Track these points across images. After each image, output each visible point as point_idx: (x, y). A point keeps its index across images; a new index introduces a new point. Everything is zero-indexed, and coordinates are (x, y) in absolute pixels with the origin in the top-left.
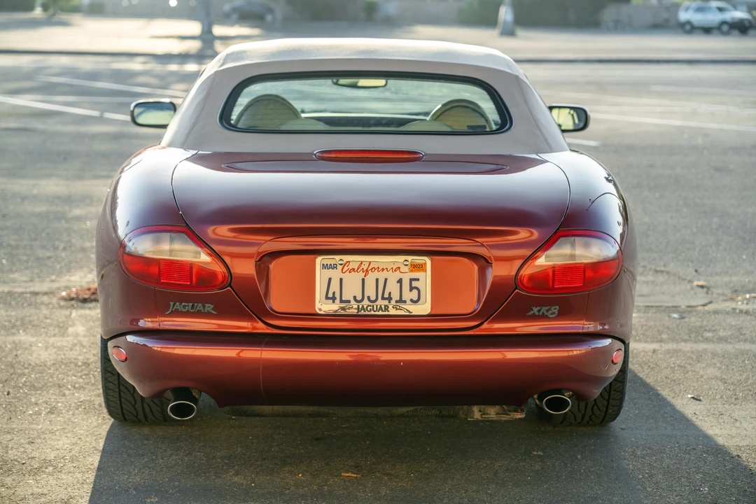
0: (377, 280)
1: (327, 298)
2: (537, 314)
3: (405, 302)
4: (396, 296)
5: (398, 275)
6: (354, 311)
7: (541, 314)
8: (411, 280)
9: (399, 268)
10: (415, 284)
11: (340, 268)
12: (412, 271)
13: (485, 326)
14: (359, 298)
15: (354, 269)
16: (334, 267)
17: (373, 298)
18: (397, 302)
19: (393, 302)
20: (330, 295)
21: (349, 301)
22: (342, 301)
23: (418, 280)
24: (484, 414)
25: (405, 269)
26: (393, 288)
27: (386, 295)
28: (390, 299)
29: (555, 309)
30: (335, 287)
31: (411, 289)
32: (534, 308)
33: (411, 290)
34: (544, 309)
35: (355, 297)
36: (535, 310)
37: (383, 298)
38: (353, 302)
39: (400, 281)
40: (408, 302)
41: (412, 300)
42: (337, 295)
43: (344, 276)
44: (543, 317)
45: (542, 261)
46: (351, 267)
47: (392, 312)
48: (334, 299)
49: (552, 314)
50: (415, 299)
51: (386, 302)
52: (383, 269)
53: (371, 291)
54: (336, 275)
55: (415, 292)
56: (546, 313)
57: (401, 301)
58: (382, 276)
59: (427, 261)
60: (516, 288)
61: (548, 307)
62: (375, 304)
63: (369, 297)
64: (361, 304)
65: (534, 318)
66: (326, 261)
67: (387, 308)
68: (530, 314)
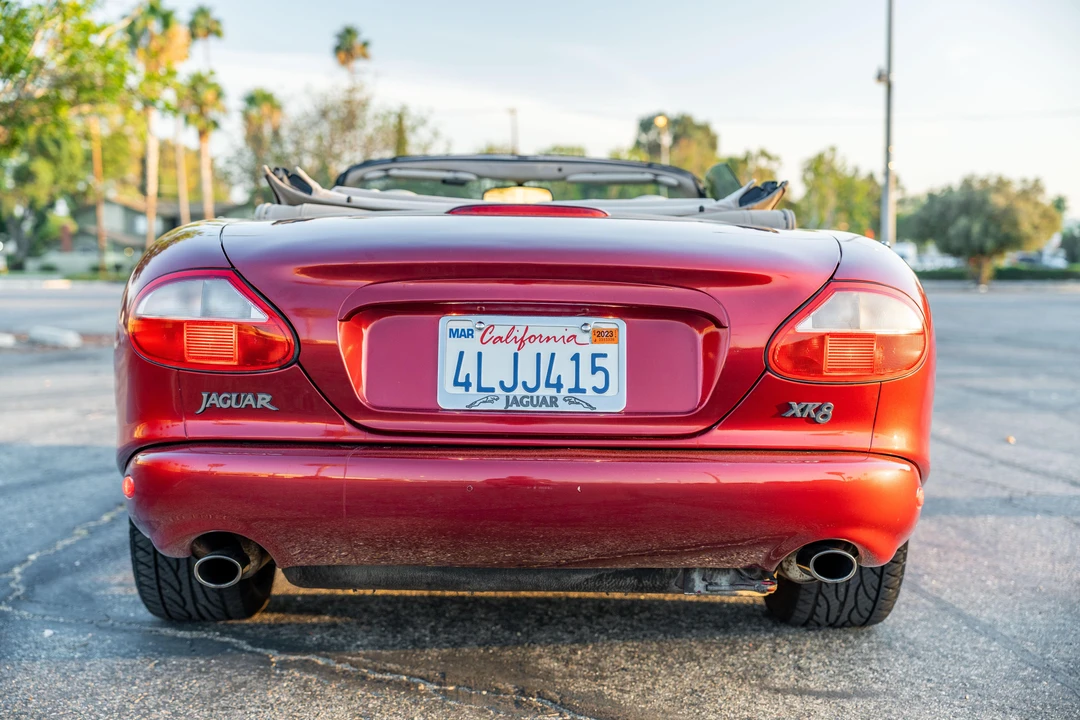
0: (539, 355)
1: (456, 383)
2: (799, 415)
3: (584, 391)
4: (568, 382)
5: (572, 348)
6: (500, 405)
7: (805, 415)
8: (594, 356)
9: (575, 337)
10: (599, 362)
11: (478, 335)
12: (595, 342)
13: (716, 432)
14: (509, 384)
15: (500, 338)
16: (469, 334)
17: (531, 384)
18: (570, 391)
19: (564, 392)
20: (462, 379)
21: (492, 390)
22: (480, 389)
23: (605, 356)
24: (711, 584)
25: (585, 338)
26: (564, 370)
27: (553, 380)
28: (559, 386)
29: (829, 409)
30: (469, 367)
31: (595, 370)
32: (794, 404)
33: (593, 372)
34: (811, 406)
35: (502, 383)
36: (797, 408)
37: (548, 385)
38: (499, 391)
39: (576, 358)
40: (590, 392)
41: (595, 389)
42: (473, 380)
43: (485, 349)
44: (810, 421)
45: (807, 326)
46: (495, 334)
47: (564, 407)
48: (467, 385)
49: (823, 417)
50: (601, 386)
51: (553, 392)
52: (548, 339)
53: (527, 374)
54: (471, 346)
55: (600, 375)
56: (813, 415)
57: (577, 389)
58: (545, 350)
59: (620, 325)
60: (767, 369)
61: (818, 404)
62: (535, 394)
63: (524, 384)
64: (511, 394)
65: (795, 422)
66: (455, 325)
67: (554, 401)
68: (789, 414)
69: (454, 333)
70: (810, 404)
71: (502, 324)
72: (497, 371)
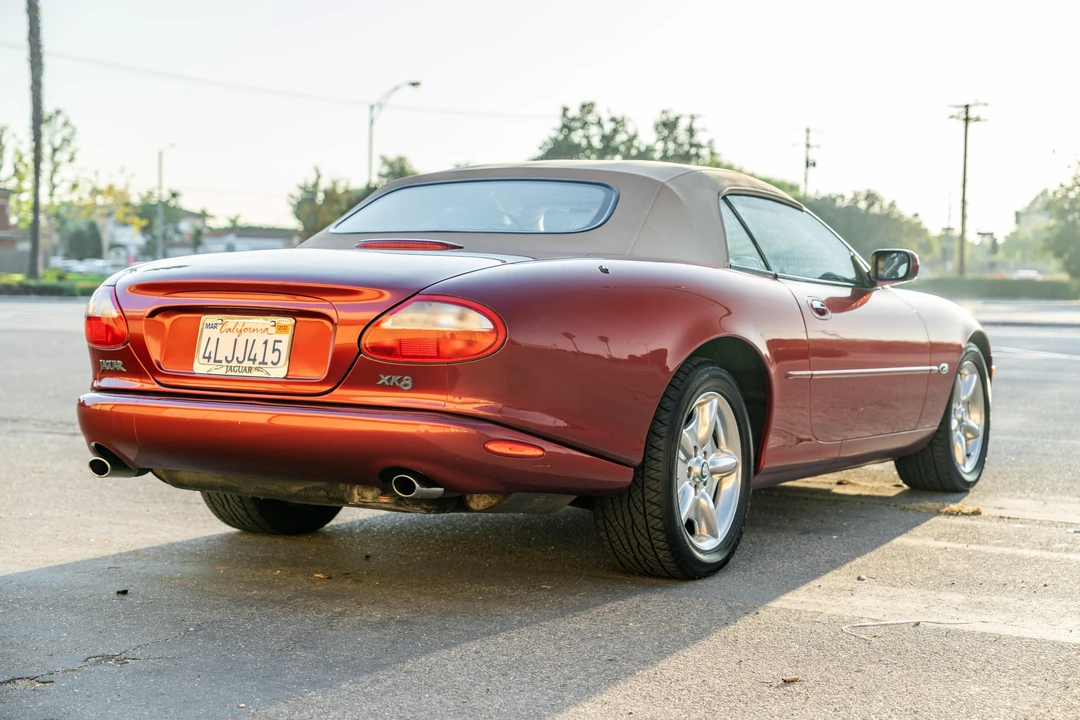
0: (247, 341)
1: (204, 357)
2: (387, 383)
3: (266, 364)
4: (259, 359)
5: (265, 337)
6: (222, 371)
7: (392, 384)
8: (275, 341)
9: (267, 329)
10: (278, 346)
11: (219, 327)
12: (277, 332)
13: (337, 392)
14: (229, 359)
15: (230, 330)
16: (214, 326)
17: (241, 359)
18: (260, 363)
19: (257, 364)
20: (207, 355)
21: (221, 362)
22: (215, 361)
23: (280, 341)
24: (362, 498)
25: (273, 330)
26: (259, 350)
27: (252, 357)
28: (254, 360)
29: (408, 381)
30: (212, 347)
31: (274, 350)
32: (382, 376)
33: (273, 352)
34: (395, 379)
35: (226, 358)
36: (384, 379)
37: (249, 359)
38: (224, 363)
39: (266, 343)
40: (270, 365)
41: (272, 362)
42: (213, 356)
43: (221, 336)
44: (395, 388)
45: (388, 323)
46: (228, 327)
47: (255, 374)
48: (209, 358)
49: (405, 385)
50: (275, 361)
51: (250, 364)
52: (253, 331)
53: (240, 354)
54: (214, 334)
55: (277, 353)
56: (397, 384)
57: (263, 363)
58: (250, 336)
59: (289, 321)
60: (360, 352)
61: (399, 377)
62: (241, 365)
63: (237, 358)
64: (230, 365)
65: (384, 388)
66: (208, 322)
67: (250, 369)
68: (380, 382)
69: (209, 326)
70: (394, 377)
71: (232, 321)
72: (225, 352)
